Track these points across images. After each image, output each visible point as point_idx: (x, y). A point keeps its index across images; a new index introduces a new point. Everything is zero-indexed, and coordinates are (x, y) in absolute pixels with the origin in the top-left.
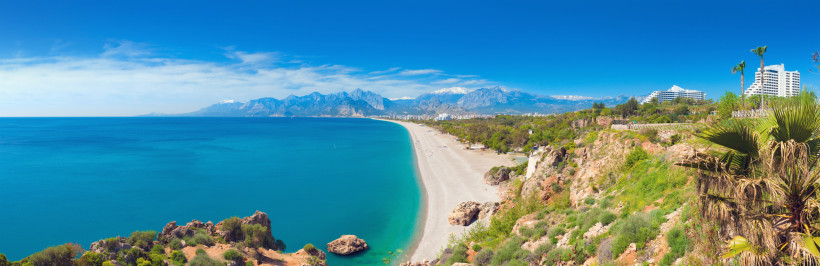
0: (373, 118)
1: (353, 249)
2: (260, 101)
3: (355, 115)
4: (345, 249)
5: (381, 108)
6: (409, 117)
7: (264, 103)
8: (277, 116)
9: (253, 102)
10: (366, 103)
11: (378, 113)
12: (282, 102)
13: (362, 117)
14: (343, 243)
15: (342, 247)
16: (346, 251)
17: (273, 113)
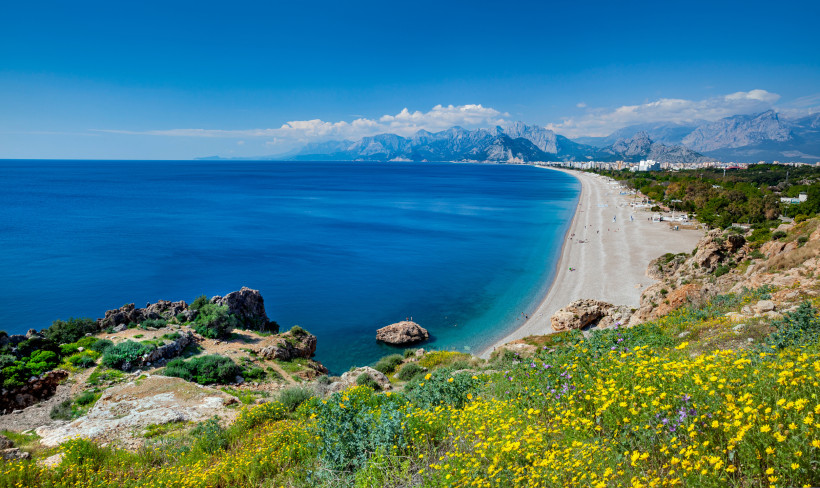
0: (537, 165)
1: (406, 338)
2: (376, 139)
3: (513, 160)
4: (397, 338)
5: (552, 149)
6: (590, 165)
7: (384, 143)
8: (401, 160)
9: (367, 140)
10: (529, 142)
11: (545, 157)
12: (409, 141)
13: (522, 162)
14: (395, 331)
15: (393, 335)
16: (396, 341)
17: (395, 157)
